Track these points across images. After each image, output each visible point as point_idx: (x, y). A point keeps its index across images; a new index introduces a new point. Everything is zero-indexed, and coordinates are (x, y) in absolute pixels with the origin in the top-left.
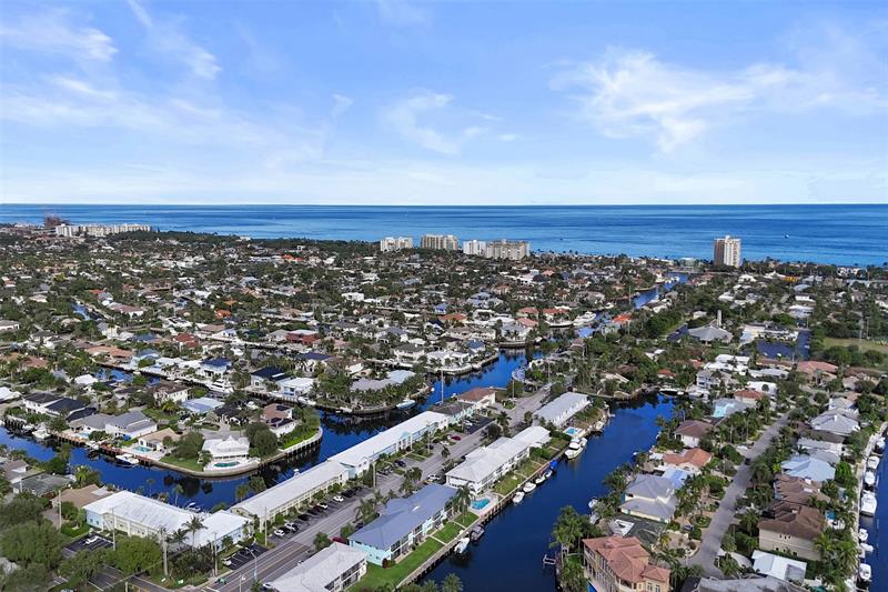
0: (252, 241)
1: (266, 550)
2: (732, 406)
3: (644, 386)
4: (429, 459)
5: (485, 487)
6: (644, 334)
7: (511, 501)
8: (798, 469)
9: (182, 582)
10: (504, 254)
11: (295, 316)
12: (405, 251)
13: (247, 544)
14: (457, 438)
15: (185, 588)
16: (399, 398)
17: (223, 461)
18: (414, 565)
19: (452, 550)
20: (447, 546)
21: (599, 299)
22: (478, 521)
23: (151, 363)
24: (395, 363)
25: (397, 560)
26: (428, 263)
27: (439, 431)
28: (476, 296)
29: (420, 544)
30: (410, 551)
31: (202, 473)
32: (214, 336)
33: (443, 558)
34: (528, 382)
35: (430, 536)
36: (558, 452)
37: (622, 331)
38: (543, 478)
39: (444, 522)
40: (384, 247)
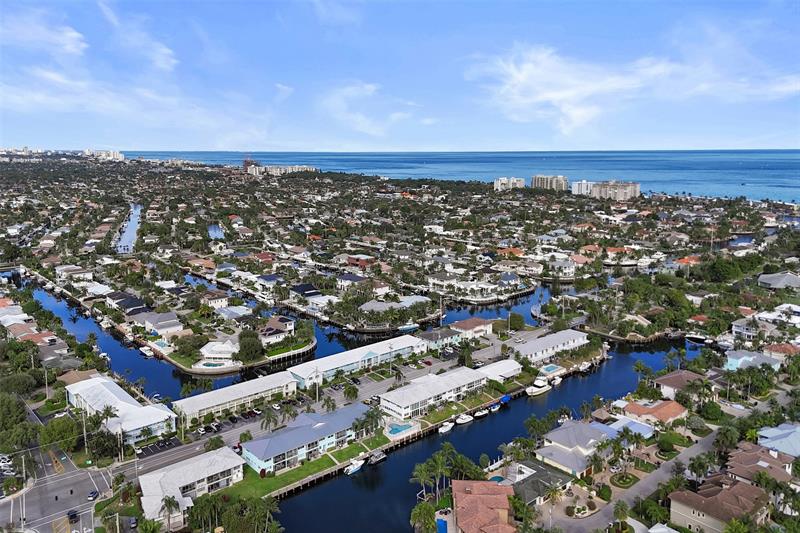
0: (390, 181)
1: (181, 444)
2: (751, 359)
3: (668, 330)
4: (387, 380)
5: (415, 413)
6: (706, 278)
7: (437, 430)
8: (775, 438)
9: (90, 462)
10: (610, 193)
11: (372, 243)
12: (515, 190)
13: (168, 437)
14: (429, 363)
15: (90, 468)
16: (404, 321)
17: (212, 362)
18: (293, 479)
19: (341, 471)
20: (339, 465)
21: (680, 240)
22: (386, 446)
23: (228, 275)
24: (426, 290)
25: (278, 473)
26: (529, 202)
27: (414, 354)
28: (552, 232)
29: (313, 459)
30: (298, 465)
31: (188, 369)
32: (296, 257)
33: (328, 477)
34: (543, 316)
35: (329, 454)
36: (521, 387)
37: (679, 274)
38: (486, 412)
39: (350, 442)
40: (498, 186)
